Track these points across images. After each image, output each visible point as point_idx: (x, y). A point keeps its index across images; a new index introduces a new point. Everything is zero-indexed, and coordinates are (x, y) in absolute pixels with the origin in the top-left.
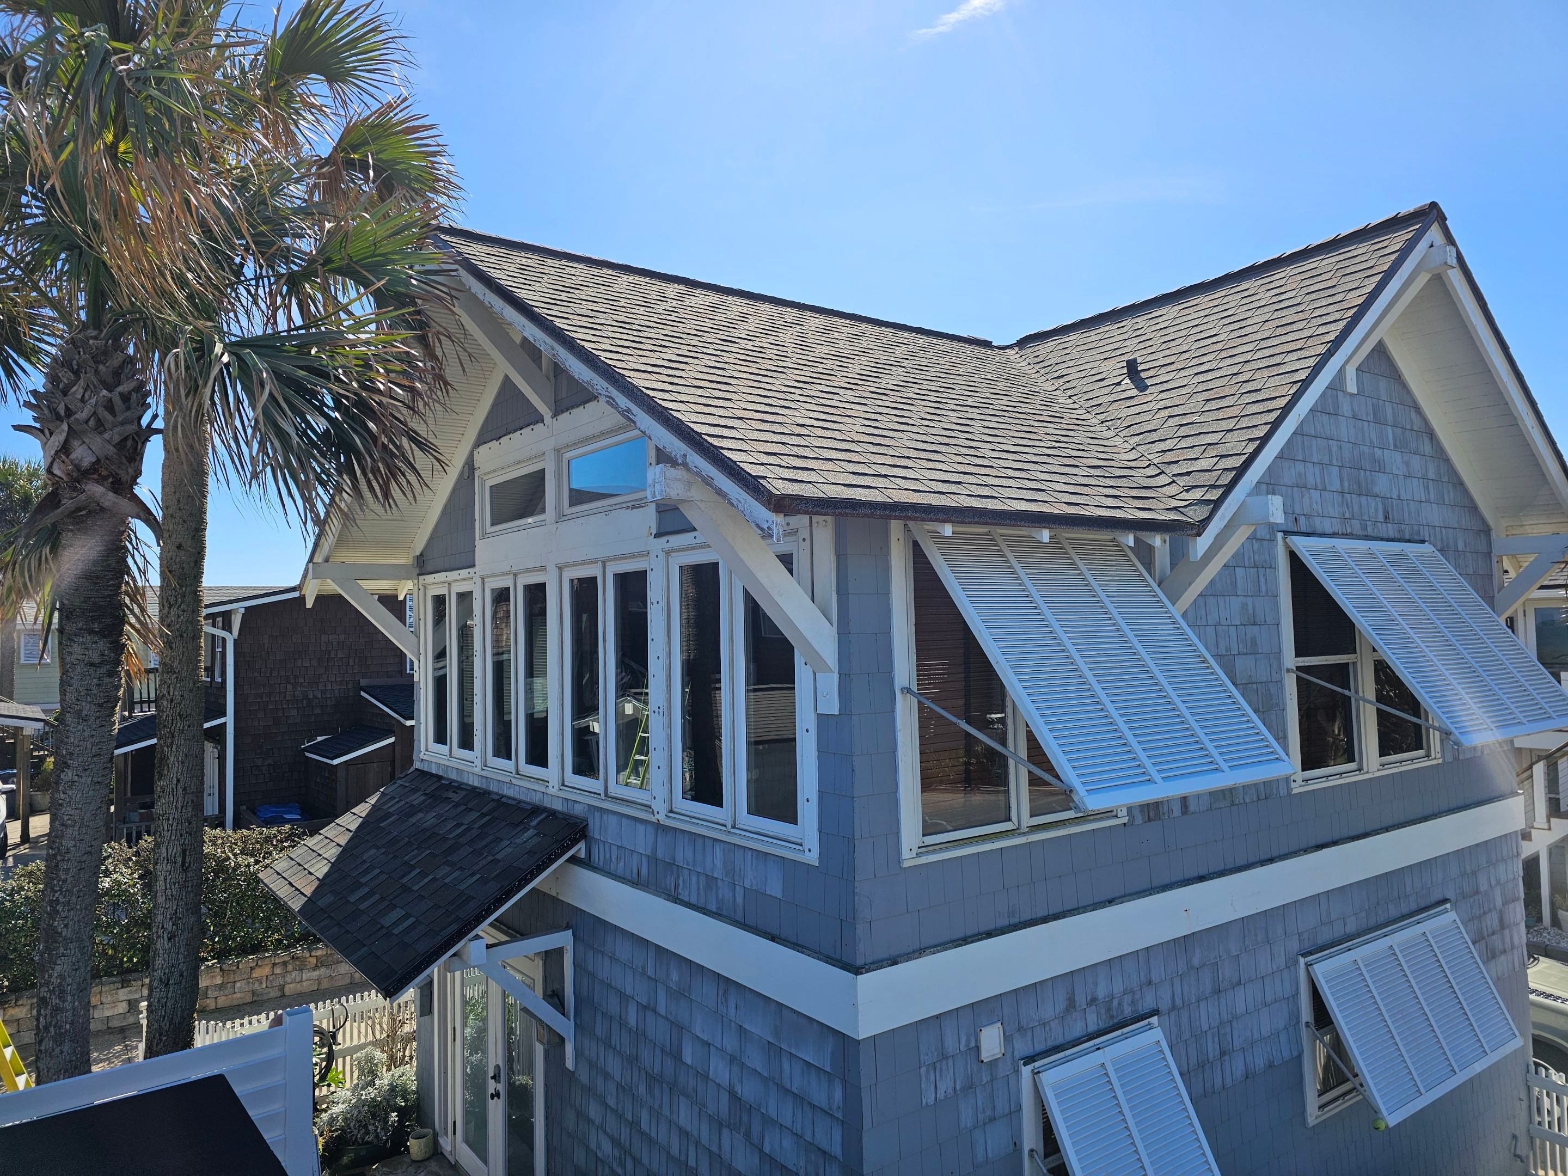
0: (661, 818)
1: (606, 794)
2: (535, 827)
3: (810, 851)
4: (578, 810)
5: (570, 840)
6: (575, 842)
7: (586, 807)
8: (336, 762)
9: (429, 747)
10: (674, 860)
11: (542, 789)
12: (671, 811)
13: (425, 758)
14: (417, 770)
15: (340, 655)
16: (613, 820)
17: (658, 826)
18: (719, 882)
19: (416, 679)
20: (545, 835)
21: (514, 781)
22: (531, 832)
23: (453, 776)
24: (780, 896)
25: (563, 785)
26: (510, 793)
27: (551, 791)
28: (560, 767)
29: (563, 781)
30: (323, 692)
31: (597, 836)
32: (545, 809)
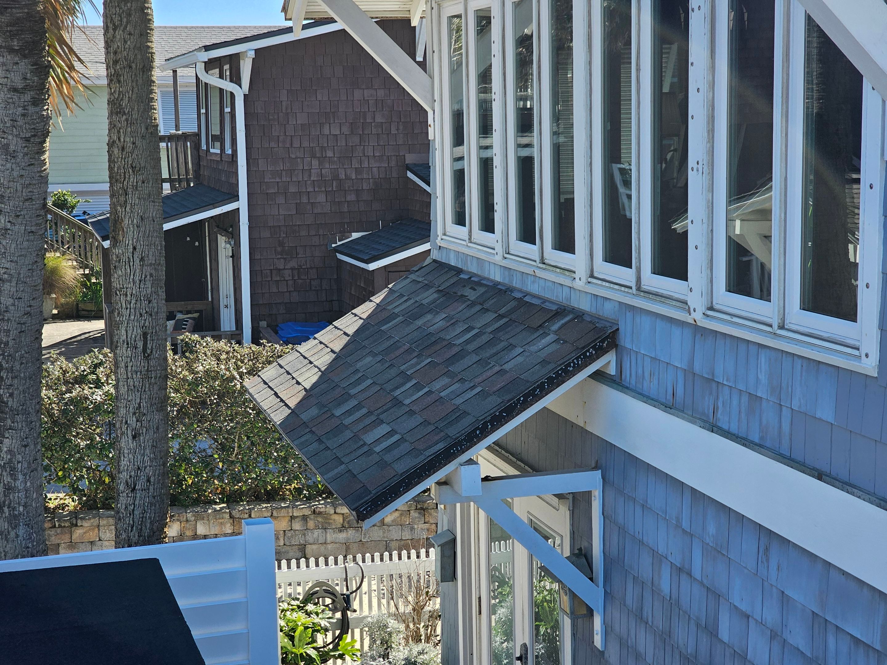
0: (698, 317)
1: (639, 288)
2: (555, 332)
3: (867, 356)
4: (608, 311)
5: (594, 348)
6: (601, 352)
7: (617, 305)
8: (372, 266)
9: (448, 229)
10: (713, 375)
11: (567, 282)
12: (711, 308)
13: (443, 244)
14: (435, 261)
15: (379, 119)
16: (646, 322)
17: (696, 329)
18: (764, 404)
19: (431, 137)
20: (565, 342)
21: (539, 273)
22: (551, 338)
23: (473, 268)
24: (831, 419)
25: (592, 276)
26: (534, 288)
27: (580, 284)
28: (588, 252)
29: (592, 271)
30: (358, 171)
31: (628, 345)
32: (573, 310)
